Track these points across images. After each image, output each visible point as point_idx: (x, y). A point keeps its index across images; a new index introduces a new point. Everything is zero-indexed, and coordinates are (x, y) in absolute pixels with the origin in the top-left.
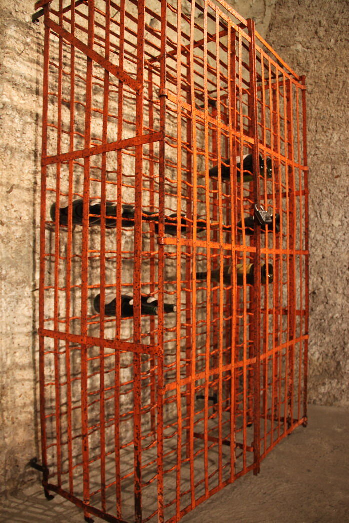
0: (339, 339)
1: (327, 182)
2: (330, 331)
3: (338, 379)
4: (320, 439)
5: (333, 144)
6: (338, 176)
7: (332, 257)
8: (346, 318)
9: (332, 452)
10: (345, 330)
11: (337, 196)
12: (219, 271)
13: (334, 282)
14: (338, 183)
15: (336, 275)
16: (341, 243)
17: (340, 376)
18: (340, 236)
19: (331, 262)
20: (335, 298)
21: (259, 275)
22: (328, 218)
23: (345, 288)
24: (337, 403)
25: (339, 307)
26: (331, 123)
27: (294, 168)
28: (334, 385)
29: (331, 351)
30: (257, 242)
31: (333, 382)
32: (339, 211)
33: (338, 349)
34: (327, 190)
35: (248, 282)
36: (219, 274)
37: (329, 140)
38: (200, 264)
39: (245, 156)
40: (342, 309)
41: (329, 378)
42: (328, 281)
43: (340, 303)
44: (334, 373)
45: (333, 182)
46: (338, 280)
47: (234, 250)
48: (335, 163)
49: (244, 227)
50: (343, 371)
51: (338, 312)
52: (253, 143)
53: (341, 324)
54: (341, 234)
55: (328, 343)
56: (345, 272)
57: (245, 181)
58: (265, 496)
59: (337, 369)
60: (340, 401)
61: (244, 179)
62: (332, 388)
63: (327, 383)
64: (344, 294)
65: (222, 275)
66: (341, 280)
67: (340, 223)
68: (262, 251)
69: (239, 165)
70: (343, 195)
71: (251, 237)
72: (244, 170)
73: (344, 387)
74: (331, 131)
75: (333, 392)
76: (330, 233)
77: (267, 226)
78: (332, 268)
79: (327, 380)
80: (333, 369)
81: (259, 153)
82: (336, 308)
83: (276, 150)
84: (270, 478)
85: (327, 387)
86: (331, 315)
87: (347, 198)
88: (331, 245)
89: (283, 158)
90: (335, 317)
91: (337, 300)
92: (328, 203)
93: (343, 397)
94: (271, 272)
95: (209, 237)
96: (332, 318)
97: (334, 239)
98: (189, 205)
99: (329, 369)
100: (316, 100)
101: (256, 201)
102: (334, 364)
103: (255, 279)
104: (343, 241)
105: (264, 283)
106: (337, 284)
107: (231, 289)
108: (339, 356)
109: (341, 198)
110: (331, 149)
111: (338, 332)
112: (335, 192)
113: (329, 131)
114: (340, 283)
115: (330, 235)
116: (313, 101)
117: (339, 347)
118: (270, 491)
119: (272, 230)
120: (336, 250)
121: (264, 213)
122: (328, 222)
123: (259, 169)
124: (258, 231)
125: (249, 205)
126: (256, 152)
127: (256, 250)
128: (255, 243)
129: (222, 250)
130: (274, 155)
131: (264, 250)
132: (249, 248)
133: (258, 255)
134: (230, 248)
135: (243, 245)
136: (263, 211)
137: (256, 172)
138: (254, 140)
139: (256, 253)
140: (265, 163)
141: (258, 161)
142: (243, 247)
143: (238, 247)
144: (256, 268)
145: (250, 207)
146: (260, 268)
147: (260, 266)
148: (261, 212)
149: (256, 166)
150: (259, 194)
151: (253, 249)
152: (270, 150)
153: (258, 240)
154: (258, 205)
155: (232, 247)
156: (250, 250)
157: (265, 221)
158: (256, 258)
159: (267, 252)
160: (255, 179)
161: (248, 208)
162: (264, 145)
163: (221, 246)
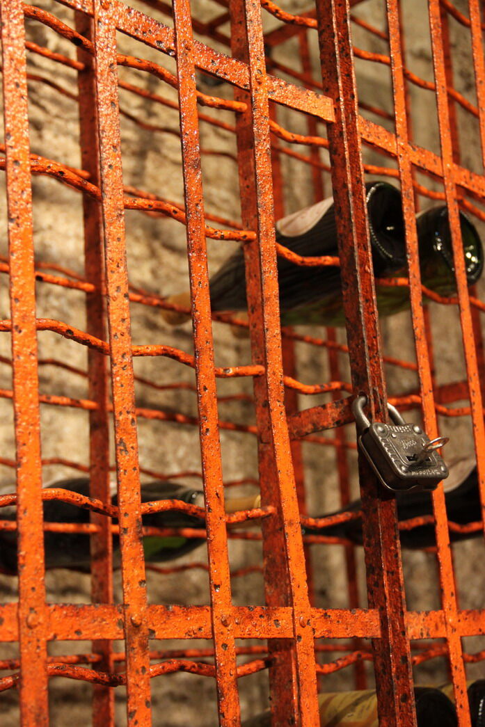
30: (378, 584)
47: (226, 638)
77: (439, 502)
101: (360, 380)
121: (404, 436)
123: (365, 235)
124: (379, 528)
125: (331, 407)
126: (347, 156)
127: (376, 623)
128: (373, 587)
129: (136, 645)
130: (458, 183)
131: (431, 619)
132: (332, 618)
133: (388, 648)
134: (200, 629)
135: (292, 605)
136: (396, 429)
137: (352, 248)
138: (334, 104)
139: (378, 639)
140: (405, 211)
141: (359, 198)
142: (293, 615)
143: (261, 616)
144: (387, 721)
145: (336, 416)
146: (411, 717)
147: (409, 707)
148: (383, 432)
149: (350, 220)
150: (375, 348)
151: (362, 623)
152: (435, 161)
153: (385, 573)
154: (372, 402)
155: (212, 624)
156: (340, 627)
157: (404, 474)
158: (383, 664)
159: (450, 628)
160: (348, 282)
161: (330, 419)
162: (396, 134)
163: (128, 624)
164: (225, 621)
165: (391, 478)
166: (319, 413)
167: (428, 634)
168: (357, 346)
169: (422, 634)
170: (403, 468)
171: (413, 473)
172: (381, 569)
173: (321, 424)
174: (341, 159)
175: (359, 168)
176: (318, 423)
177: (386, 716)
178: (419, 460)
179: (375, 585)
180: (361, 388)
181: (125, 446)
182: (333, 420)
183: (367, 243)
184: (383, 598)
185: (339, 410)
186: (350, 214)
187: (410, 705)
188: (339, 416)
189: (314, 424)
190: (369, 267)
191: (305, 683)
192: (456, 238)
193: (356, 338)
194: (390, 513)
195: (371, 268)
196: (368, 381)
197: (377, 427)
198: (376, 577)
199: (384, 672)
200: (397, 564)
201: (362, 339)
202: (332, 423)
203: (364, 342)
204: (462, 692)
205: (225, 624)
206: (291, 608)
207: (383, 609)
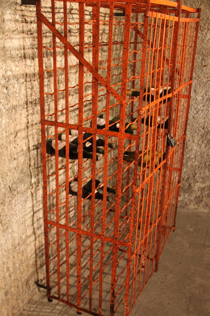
0: (192, 171)
1: (197, 68)
2: (186, 165)
3: (189, 193)
4: (182, 237)
5: (205, 41)
6: (205, 66)
7: (193, 120)
8: (198, 159)
9: (190, 248)
10: (196, 166)
11: (203, 80)
13: (193, 136)
14: (204, 71)
15: (195, 131)
16: (200, 112)
17: (190, 191)
18: (200, 107)
19: (192, 123)
20: (192, 145)
22: (194, 93)
23: (200, 140)
24: (187, 207)
25: (194, 151)
26: (207, 24)
28: (186, 196)
29: (186, 177)
31: (185, 194)
32: (202, 90)
33: (190, 176)
34: (196, 74)
37: (204, 38)
40: (196, 153)
41: (183, 192)
42: (189, 134)
43: (195, 149)
44: (187, 189)
45: (201, 70)
46: (196, 135)
48: (205, 55)
50: (193, 189)
51: (193, 154)
53: (194, 162)
54: (201, 105)
55: (185, 172)
56: (200, 131)
58: (162, 283)
59: (189, 187)
60: (189, 206)
62: (185, 198)
63: (182, 195)
64: (198, 143)
66: (197, 135)
67: (202, 98)
70: (206, 80)
73: (192, 198)
74: (206, 31)
75: (185, 200)
76: (194, 104)
78: (192, 127)
79: (182, 193)
80: (186, 187)
82: (192, 152)
84: (161, 270)
85: (182, 197)
86: (188, 156)
87: (209, 82)
88: (194, 112)
90: (191, 157)
91: (193, 147)
92: (196, 84)
93: (191, 204)
96: (189, 157)
97: (196, 108)
99: (184, 187)
100: (200, 3)
102: (187, 184)
104: (202, 110)
106: (194, 138)
108: (191, 180)
109: (205, 81)
110: (203, 44)
111: (192, 166)
112: (202, 77)
113: (205, 30)
114: (196, 137)
115: (194, 105)
116: (197, 4)
117: (191, 175)
118: (164, 280)
120: (197, 115)
122: (194, 96)
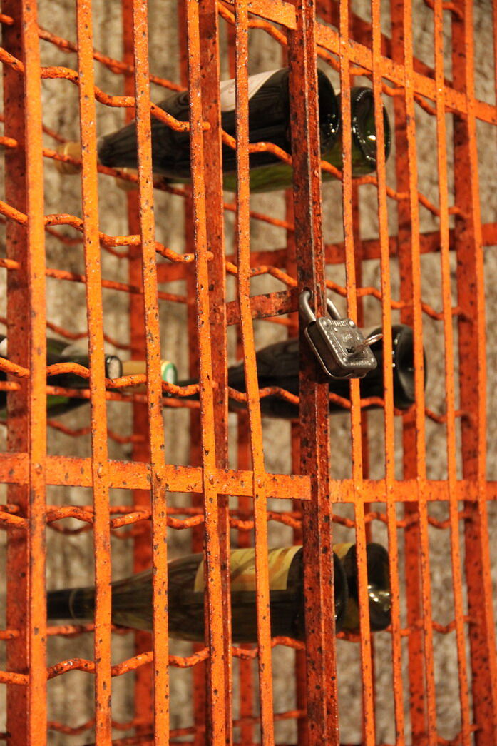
12: (150, 581)
21: (325, 598)
27: (473, 125)
30: (311, 455)
35: (276, 631)
36: (150, 599)
38: (75, 548)
39: (256, 83)
47: (212, 493)
49: (254, 392)
52: (292, 25)
57: (256, 187)
61: (252, 180)
65: (161, 602)
68: (336, 490)
69: (229, 122)
71: (294, 426)
72: (253, 140)
77: (355, 385)
81: (317, 65)
83: (391, 50)
89: (425, 85)
94: (379, 578)
95: (100, 439)
98: (18, 294)
101: (306, 276)
103: (309, 616)
105: (348, 628)
107: (207, 662)
119: (381, 394)
121: (343, 330)
123: (316, 140)
124: (315, 408)
125: (275, 297)
126: (306, 65)
127: (308, 488)
128: (306, 458)
129: (159, 495)
130: (383, 75)
131: (344, 487)
132: (278, 481)
133: (317, 509)
134: (195, 486)
135: (253, 470)
136: (336, 323)
137: (306, 154)
138: (296, 11)
139: (308, 501)
140: (343, 111)
141: (312, 104)
142: (253, 478)
143: (232, 477)
144: (311, 567)
145: (279, 305)
146: (330, 565)
147: (328, 557)
148: (327, 326)
149: (305, 126)
150: (319, 247)
151: (298, 486)
152: (367, 55)
153: (318, 445)
154: (316, 297)
155: (203, 482)
156: (283, 489)
157: (345, 365)
158: (311, 522)
159: (357, 495)
160: (300, 185)
161: (273, 308)
162: (339, 33)
163: (154, 478)
164: (212, 480)
165: (333, 367)
166: (263, 301)
167: (342, 499)
168: (305, 245)
169: (338, 499)
170: (345, 359)
171: (352, 364)
172: (315, 443)
173: (265, 311)
174: (300, 67)
175: (314, 75)
176: (262, 311)
177: (310, 563)
178: (355, 352)
179: (308, 456)
180: (305, 284)
181: (151, 336)
182: (276, 308)
183: (317, 149)
184: (315, 467)
185: (282, 300)
186: (305, 121)
187: (330, 555)
188: (281, 305)
189: (258, 312)
190: (318, 172)
191: (260, 532)
192: (380, 133)
193: (304, 238)
194: (323, 395)
195: (320, 173)
196: (313, 278)
197: (322, 321)
198: (309, 449)
199: (312, 528)
200: (326, 438)
201: (311, 239)
202: (275, 311)
203: (311, 242)
204: (362, 548)
205: (211, 482)
206: (252, 472)
207: (314, 476)
